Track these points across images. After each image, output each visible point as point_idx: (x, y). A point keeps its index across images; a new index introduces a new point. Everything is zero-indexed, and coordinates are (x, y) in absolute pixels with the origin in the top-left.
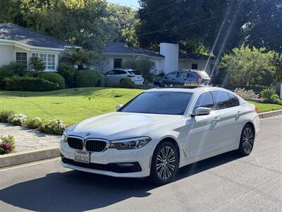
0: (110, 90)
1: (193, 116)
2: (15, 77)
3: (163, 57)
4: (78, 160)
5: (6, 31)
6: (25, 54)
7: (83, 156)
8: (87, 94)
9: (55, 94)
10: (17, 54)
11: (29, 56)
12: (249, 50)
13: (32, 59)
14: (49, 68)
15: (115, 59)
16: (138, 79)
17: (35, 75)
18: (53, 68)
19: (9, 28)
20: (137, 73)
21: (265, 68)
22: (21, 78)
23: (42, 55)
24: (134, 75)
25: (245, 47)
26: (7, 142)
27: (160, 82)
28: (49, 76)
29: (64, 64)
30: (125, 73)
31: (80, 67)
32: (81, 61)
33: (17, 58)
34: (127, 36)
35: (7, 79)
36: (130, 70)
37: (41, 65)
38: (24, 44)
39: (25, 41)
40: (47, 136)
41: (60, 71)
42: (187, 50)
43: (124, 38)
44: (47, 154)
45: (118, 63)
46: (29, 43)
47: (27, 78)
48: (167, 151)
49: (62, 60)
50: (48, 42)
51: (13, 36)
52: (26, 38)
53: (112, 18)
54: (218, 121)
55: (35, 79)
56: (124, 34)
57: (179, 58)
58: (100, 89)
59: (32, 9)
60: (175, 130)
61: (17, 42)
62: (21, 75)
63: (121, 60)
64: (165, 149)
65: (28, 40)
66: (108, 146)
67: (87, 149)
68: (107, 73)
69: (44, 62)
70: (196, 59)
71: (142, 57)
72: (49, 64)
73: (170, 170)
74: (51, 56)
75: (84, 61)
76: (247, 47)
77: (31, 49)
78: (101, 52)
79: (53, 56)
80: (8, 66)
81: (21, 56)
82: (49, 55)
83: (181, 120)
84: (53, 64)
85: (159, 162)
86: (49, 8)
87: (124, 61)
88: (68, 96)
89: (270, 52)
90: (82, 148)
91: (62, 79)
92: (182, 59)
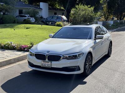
0: (23, 25)
1: (95, 40)
3: (42, 9)
4: (44, 66)
7: (47, 63)
8: (12, 27)
12: (83, 6)
15: (19, 10)
16: (33, 20)
20: (31, 17)
21: (90, 14)
24: (30, 18)
25: (81, 5)
27: (44, 21)
30: (26, 16)
31: (4, 14)
32: (5, 11)
36: (28, 15)
40: (7, 51)
42: (51, 6)
44: (12, 61)
45: (21, 12)
58: (18, 25)
63: (22, 10)
64: (88, 58)
66: (62, 58)
67: (49, 60)
68: (16, 17)
70: (56, 10)
75: (6, 11)
76: (82, 5)
85: (86, 65)
87: (24, 11)
89: (92, 7)
92: (50, 10)
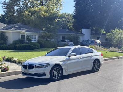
1: (69, 57)
2: (20, 44)
3: (84, 34)
4: (25, 72)
5: (17, 27)
6: (24, 35)
7: (27, 71)
9: (35, 51)
10: (21, 35)
11: (26, 36)
13: (27, 37)
14: (34, 40)
15: (63, 36)
17: (28, 43)
18: (36, 40)
19: (19, 25)
20: (71, 41)
22: (22, 45)
23: (31, 36)
26: (6, 67)
28: (33, 44)
29: (40, 39)
30: (66, 41)
31: (47, 40)
33: (21, 37)
34: (70, 26)
35: (17, 45)
36: (68, 40)
37: (30, 39)
38: (24, 31)
39: (24, 30)
41: (38, 42)
42: (95, 31)
43: (69, 27)
46: (26, 31)
47: (25, 45)
48: (57, 69)
49: (39, 37)
50: (34, 30)
51: (20, 28)
52: (25, 29)
53: (63, 19)
54: (81, 58)
55: (28, 45)
56: (68, 25)
57: (91, 34)
59: (28, 17)
60: (61, 61)
61: (21, 31)
62: (23, 44)
63: (65, 36)
64: (56, 68)
65: (26, 30)
66: (34, 67)
68: (58, 42)
69: (32, 38)
71: (74, 35)
72: (34, 39)
73: (59, 76)
74: (35, 36)
75: (48, 37)
77: (27, 33)
78: (55, 33)
79: (36, 36)
80: (18, 40)
81: (23, 36)
82: (34, 36)
83: (64, 58)
84: (36, 39)
85: (53, 73)
86: (34, 17)
88: (39, 51)
90: (27, 68)
91: (39, 45)
92: (92, 35)
